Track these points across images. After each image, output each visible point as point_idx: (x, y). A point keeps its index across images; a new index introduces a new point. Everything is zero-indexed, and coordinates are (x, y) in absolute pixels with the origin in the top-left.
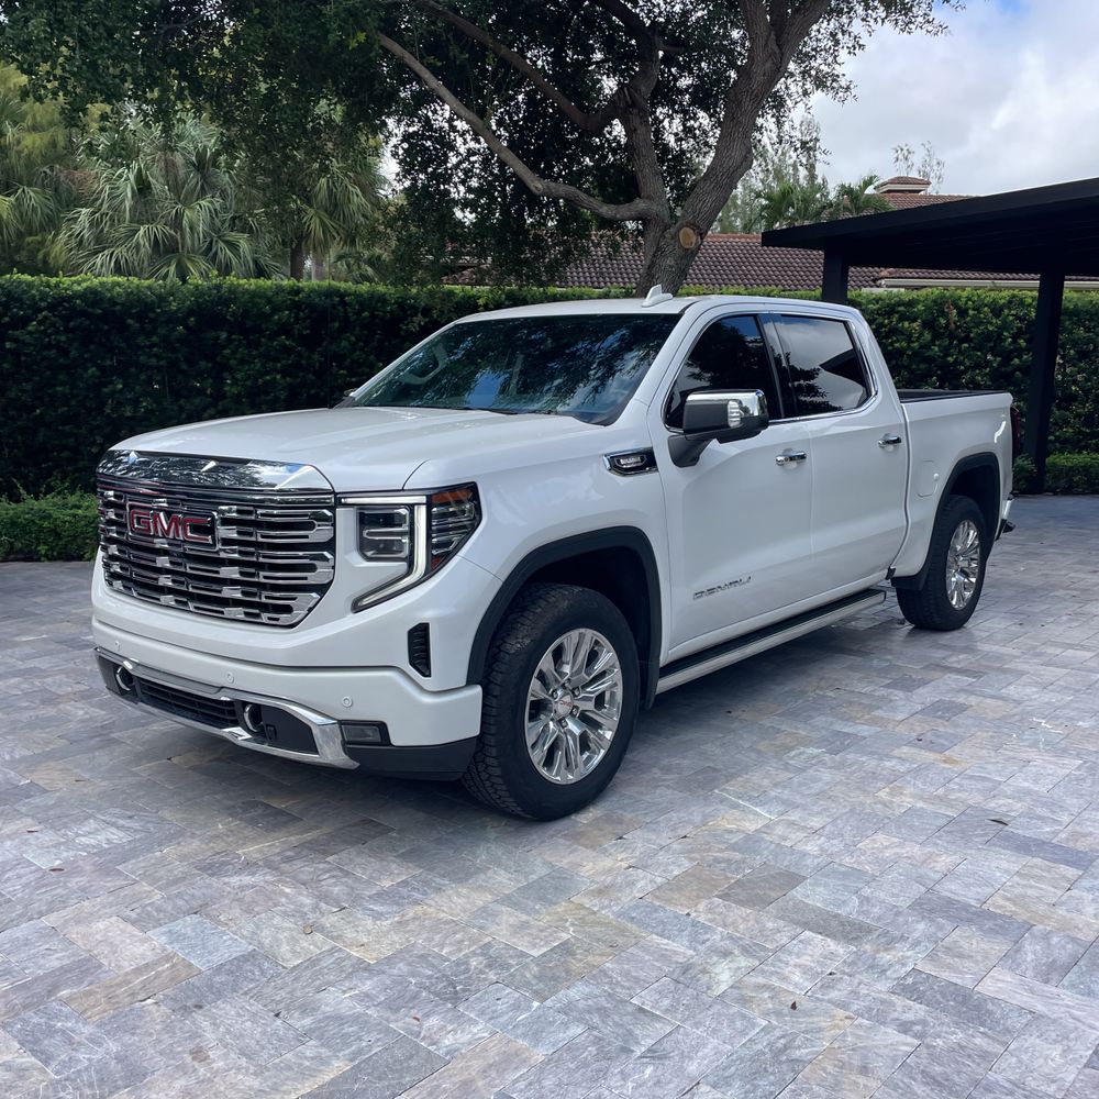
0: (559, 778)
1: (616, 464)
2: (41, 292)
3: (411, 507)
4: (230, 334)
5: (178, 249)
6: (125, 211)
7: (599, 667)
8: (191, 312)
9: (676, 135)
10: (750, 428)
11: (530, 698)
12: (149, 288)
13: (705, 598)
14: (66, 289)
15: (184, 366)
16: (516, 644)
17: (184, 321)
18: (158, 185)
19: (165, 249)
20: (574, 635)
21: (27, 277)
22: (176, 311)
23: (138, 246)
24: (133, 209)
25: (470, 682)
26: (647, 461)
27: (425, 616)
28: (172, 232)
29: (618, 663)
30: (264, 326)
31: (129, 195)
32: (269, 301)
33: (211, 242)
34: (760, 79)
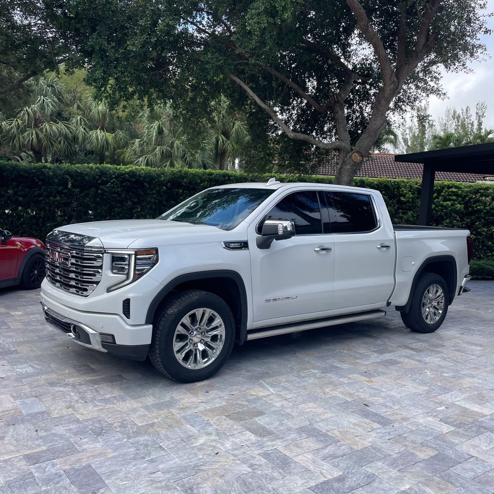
0: (189, 366)
1: (228, 245)
2: (113, 172)
3: (130, 255)
4: (183, 190)
5: (172, 156)
6: (152, 141)
7: (214, 324)
8: (169, 181)
9: (368, 113)
10: (287, 235)
11: (176, 333)
12: (154, 171)
13: (271, 303)
14: (123, 171)
15: (165, 203)
16: (172, 311)
17: (166, 185)
18: (166, 131)
19: (167, 156)
20: (201, 310)
21: (109, 166)
22: (163, 181)
23: (156, 154)
24: (156, 139)
25: (147, 323)
26: (244, 245)
27: (130, 296)
28: (170, 149)
29: (223, 324)
30: (197, 188)
31: (155, 134)
32: (200, 178)
33: (185, 154)
34: (389, 92)
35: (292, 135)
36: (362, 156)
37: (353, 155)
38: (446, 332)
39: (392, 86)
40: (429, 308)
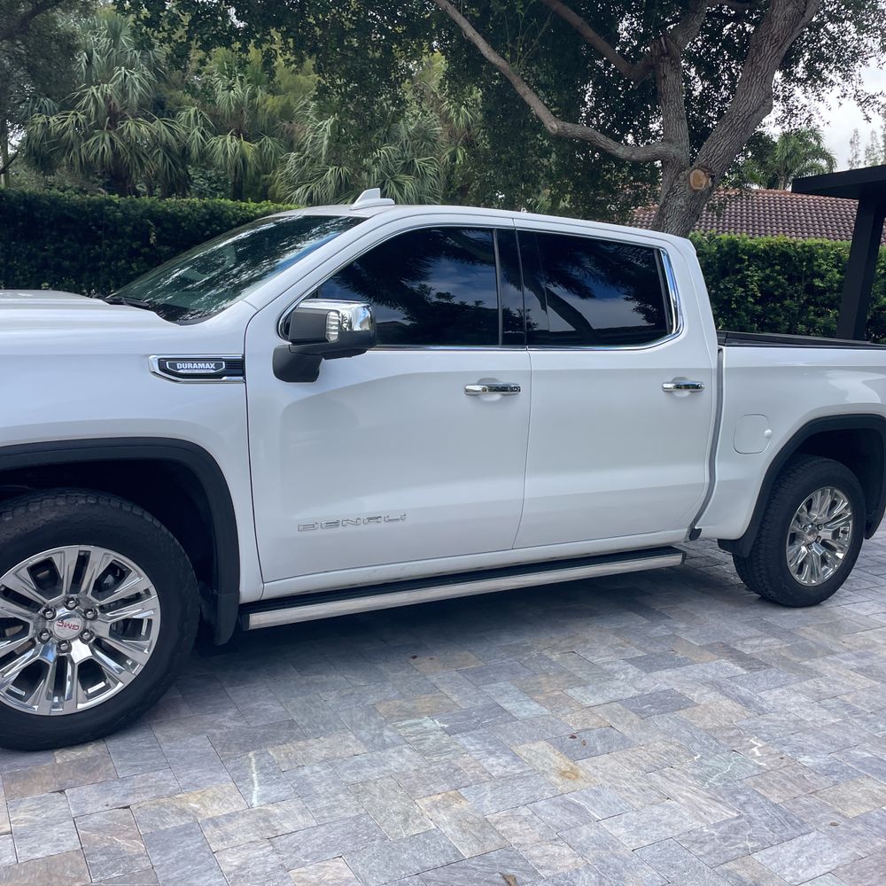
0: (35, 708)
2: (234, 214)
6: (321, 155)
10: (353, 345)
13: (321, 531)
14: (251, 212)
19: (348, 187)
20: (72, 551)
21: (229, 202)
23: (325, 183)
24: (328, 153)
28: (354, 173)
29: (153, 590)
31: (326, 142)
33: (384, 183)
34: (781, 23)
35: (555, 126)
36: (712, 177)
37: (692, 174)
38: (851, 605)
39: (789, 9)
40: (808, 546)
